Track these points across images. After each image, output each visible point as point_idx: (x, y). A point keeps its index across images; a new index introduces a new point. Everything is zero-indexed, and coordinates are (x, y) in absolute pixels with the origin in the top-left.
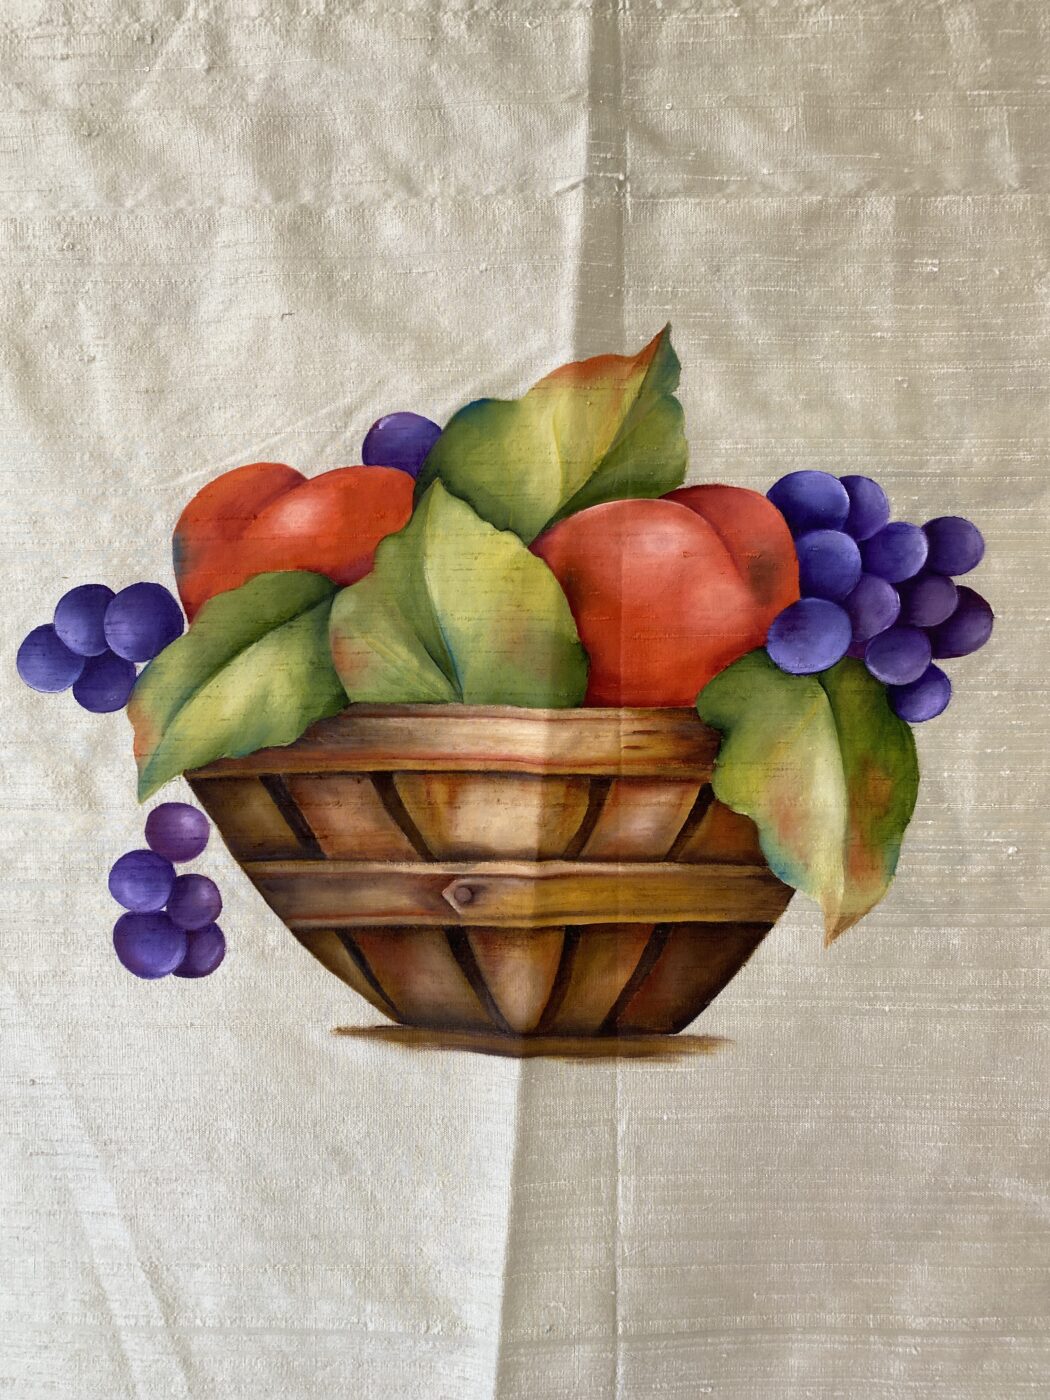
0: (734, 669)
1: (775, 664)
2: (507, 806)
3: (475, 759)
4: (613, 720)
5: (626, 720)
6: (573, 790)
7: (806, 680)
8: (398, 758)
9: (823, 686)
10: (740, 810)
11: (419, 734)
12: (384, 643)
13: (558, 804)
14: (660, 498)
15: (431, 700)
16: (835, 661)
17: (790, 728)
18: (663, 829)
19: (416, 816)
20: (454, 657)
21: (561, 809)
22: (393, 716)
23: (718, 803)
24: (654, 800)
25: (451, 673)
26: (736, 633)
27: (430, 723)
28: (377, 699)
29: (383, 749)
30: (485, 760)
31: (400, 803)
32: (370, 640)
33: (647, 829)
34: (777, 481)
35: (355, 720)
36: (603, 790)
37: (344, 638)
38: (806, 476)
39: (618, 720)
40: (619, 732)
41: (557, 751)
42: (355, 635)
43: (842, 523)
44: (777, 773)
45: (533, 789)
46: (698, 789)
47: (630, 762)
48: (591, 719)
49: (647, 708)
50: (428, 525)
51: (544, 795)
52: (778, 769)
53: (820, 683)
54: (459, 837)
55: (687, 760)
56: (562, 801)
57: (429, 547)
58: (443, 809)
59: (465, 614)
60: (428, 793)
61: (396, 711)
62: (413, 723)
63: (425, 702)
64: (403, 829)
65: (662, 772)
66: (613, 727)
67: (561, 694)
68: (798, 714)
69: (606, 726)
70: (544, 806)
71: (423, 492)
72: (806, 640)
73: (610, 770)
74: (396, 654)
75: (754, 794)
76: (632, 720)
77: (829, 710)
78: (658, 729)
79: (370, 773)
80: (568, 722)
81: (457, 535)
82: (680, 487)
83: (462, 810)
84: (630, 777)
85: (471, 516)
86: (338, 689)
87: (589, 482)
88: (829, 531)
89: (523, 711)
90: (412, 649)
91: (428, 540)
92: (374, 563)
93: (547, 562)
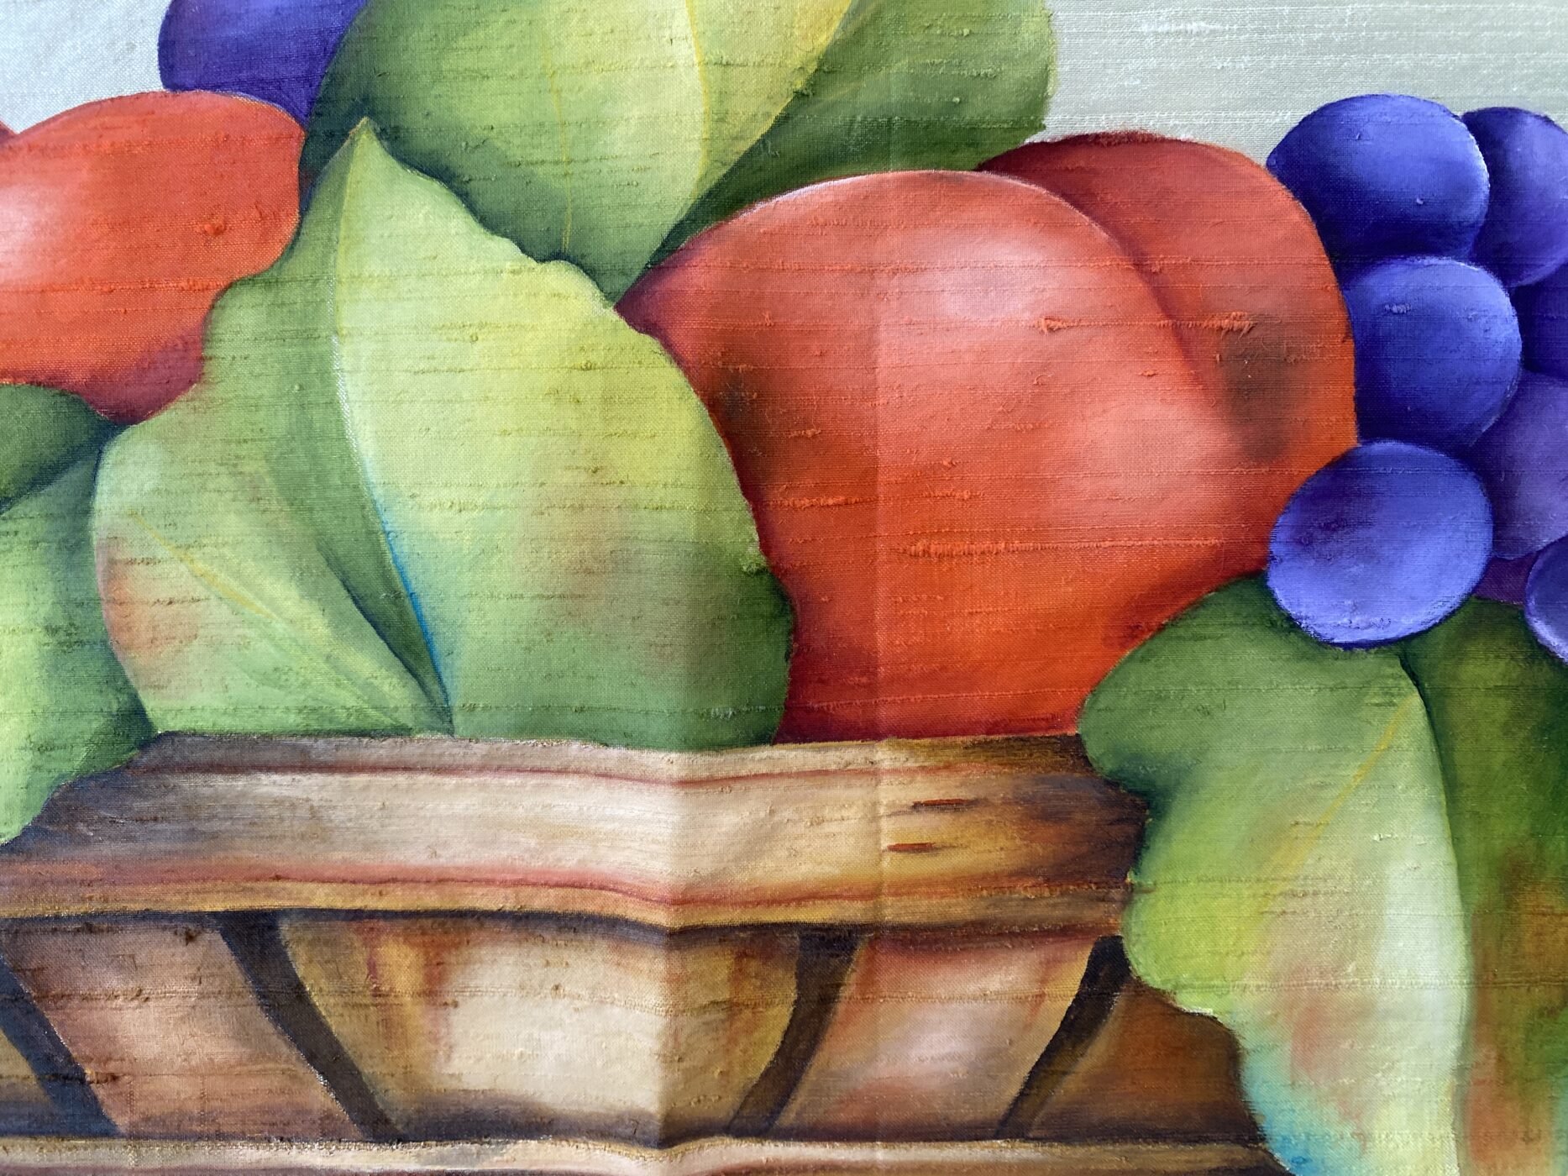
0: (1181, 632)
1: (1289, 618)
2: (578, 1004)
3: (489, 882)
4: (860, 773)
5: (895, 771)
6: (753, 966)
7: (1369, 662)
8: (287, 878)
9: (1413, 676)
10: (1191, 1002)
11: (338, 816)
12: (237, 575)
13: (714, 1003)
14: (980, 168)
15: (366, 725)
16: (1446, 609)
17: (1323, 786)
18: (993, 1059)
19: (344, 1025)
20: (426, 611)
21: (722, 1015)
22: (269, 768)
23: (1140, 988)
24: (972, 988)
25: (418, 657)
26: (1189, 536)
27: (366, 788)
28: (227, 723)
29: (250, 853)
30: (517, 883)
31: (299, 993)
32: (200, 566)
33: (951, 1057)
34: (1295, 123)
35: (173, 780)
36: (835, 962)
37: (132, 562)
38: (1372, 109)
39: (872, 773)
40: (875, 804)
41: (706, 866)
42: (162, 552)
43: (1470, 237)
44: (1293, 904)
45: (644, 965)
46: (1088, 952)
47: (905, 888)
48: (802, 774)
49: (950, 740)
50: (341, 249)
51: (676, 982)
52: (1294, 895)
53: (1404, 666)
54: (459, 1077)
55: (1059, 874)
56: (724, 995)
57: (345, 311)
58: (414, 1011)
59: (446, 495)
60: (372, 967)
61: (275, 756)
62: (323, 787)
63: (350, 733)
64: (312, 1058)
65: (991, 912)
66: (858, 793)
67: (716, 710)
68: (1346, 750)
69: (838, 791)
70: (675, 1012)
71: (326, 158)
72: (1369, 555)
73: (853, 912)
74: (271, 602)
75: (1232, 959)
76: (911, 772)
77: (1426, 737)
78: (982, 794)
79: (214, 914)
80: (737, 786)
81: (422, 276)
82: (1036, 138)
83: (461, 1010)
84: (906, 928)
85: (459, 221)
86: (124, 698)
87: (783, 121)
88: (1434, 260)
89: (612, 756)
90: (311, 591)
91: (343, 292)
92: (202, 359)
93: (668, 346)
